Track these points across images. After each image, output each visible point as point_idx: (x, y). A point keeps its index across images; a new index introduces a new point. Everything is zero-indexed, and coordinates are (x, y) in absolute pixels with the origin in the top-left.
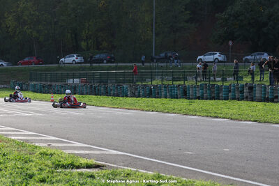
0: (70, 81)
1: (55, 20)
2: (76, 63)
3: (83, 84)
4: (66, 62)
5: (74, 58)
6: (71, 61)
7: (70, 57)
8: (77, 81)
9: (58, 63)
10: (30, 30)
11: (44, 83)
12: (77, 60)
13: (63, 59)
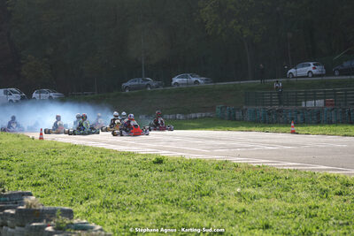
0: (310, 104)
1: (278, 9)
2: (313, 76)
3: (330, 108)
4: (299, 74)
5: (310, 68)
6: (305, 73)
7: (303, 66)
8: (320, 103)
9: (286, 77)
10: (239, 26)
11: (269, 108)
12: (314, 71)
13: (292, 71)
